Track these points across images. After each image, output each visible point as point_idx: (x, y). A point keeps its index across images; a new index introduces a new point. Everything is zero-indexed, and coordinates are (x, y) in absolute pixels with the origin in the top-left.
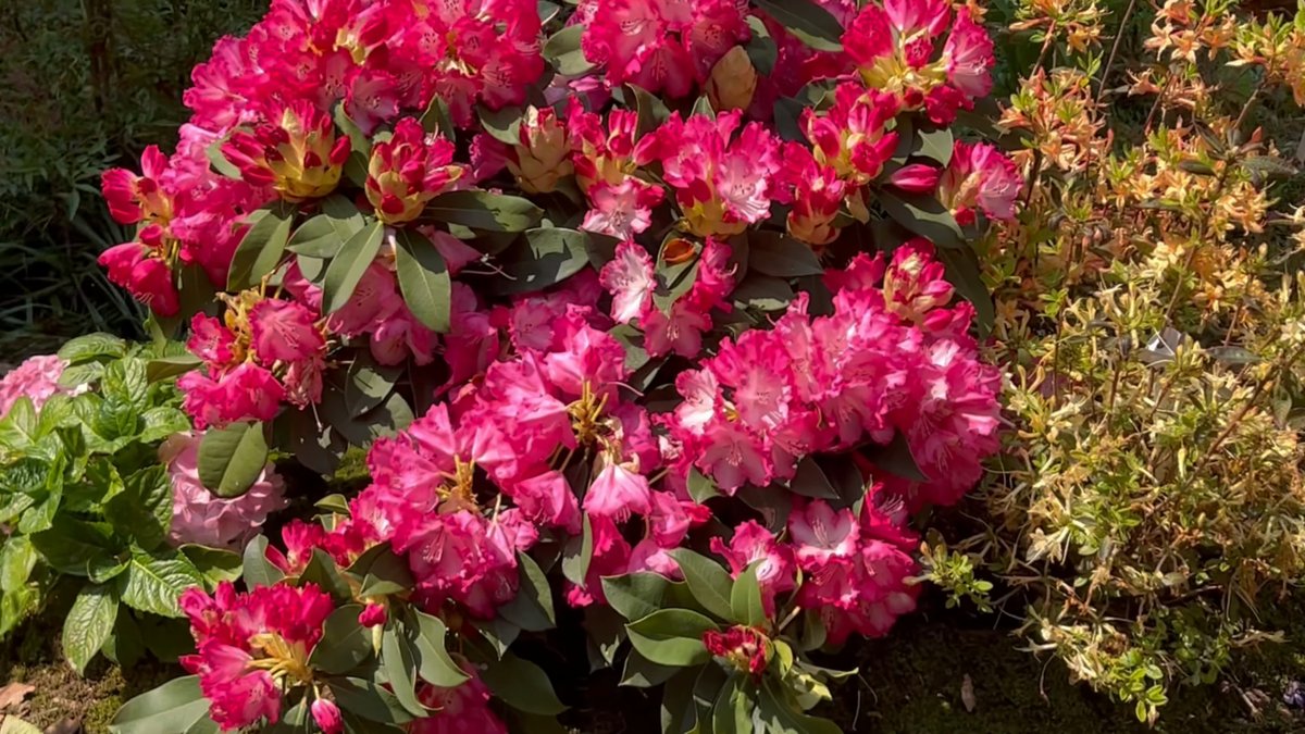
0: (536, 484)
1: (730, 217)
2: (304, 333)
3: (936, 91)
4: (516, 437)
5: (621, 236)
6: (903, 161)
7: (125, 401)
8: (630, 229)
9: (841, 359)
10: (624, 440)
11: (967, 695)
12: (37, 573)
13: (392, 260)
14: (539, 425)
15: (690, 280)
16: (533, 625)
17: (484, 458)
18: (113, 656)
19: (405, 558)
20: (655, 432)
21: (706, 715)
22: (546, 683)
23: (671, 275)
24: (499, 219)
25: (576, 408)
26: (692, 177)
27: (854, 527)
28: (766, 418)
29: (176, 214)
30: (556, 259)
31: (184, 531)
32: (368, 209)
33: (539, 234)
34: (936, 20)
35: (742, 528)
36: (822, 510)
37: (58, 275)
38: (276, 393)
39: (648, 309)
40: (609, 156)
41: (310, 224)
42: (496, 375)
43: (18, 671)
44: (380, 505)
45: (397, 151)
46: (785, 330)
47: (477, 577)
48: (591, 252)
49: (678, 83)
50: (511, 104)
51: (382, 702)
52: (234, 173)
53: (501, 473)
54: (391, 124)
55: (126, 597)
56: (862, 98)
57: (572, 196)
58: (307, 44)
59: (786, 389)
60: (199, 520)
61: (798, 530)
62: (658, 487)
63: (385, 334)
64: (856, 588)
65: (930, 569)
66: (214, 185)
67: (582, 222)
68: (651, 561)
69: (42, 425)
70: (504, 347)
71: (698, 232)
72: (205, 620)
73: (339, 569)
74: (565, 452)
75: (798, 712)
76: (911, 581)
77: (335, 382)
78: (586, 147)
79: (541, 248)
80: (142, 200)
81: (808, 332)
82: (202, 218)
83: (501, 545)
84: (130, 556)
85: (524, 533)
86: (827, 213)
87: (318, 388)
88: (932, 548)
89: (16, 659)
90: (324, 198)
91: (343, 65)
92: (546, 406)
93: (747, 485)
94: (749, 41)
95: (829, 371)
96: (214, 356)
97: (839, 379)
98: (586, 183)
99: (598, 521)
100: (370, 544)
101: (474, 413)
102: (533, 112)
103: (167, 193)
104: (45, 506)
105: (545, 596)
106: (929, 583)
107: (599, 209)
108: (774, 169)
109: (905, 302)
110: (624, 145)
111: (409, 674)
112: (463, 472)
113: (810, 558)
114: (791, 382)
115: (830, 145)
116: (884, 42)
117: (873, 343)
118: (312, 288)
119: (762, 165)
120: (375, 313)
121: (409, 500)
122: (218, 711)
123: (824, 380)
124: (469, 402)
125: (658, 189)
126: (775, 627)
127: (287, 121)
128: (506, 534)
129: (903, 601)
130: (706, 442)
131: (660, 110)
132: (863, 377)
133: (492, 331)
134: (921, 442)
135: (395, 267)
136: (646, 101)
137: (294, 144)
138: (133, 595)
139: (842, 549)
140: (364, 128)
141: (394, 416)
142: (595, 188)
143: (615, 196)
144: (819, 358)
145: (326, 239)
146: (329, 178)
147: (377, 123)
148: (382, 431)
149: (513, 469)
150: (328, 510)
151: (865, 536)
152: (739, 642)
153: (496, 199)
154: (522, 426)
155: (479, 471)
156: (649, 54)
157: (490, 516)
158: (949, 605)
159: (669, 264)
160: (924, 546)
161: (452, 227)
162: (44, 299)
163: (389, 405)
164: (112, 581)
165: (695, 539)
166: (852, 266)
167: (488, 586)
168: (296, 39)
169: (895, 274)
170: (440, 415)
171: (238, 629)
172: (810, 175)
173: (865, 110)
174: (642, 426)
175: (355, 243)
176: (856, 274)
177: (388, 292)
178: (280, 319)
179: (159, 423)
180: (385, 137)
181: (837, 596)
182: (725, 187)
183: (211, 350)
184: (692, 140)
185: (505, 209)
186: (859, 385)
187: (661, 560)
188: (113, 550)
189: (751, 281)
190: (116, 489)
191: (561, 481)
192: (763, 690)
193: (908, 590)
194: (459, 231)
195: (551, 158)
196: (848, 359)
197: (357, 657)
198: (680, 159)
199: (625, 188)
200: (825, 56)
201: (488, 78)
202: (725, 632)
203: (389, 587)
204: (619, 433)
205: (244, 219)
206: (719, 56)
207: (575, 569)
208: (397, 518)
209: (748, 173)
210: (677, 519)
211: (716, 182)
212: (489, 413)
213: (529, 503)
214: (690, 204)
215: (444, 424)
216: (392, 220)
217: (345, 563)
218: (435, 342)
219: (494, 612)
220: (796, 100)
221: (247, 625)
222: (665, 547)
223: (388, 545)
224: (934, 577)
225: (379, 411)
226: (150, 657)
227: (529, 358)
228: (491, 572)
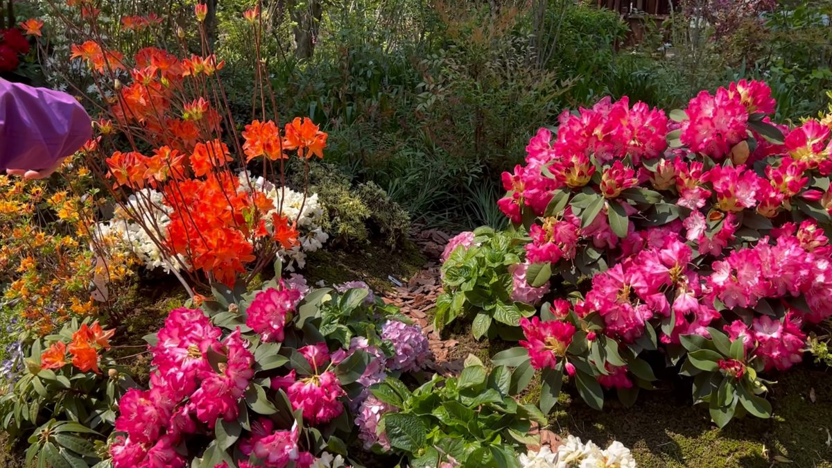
0: (655, 297)
1: (739, 205)
2: (571, 234)
3: (823, 162)
4: (648, 279)
5: (692, 208)
6: (807, 188)
7: (499, 250)
8: (696, 206)
9: (782, 263)
10: (689, 284)
11: (812, 396)
12: (465, 304)
13: (606, 210)
14: (658, 275)
15: (720, 226)
16: (648, 348)
17: (636, 285)
18: (486, 335)
19: (603, 318)
20: (700, 282)
21: (715, 391)
22: (650, 369)
23: (712, 224)
24: (647, 199)
25: (671, 271)
26: (725, 188)
27: (780, 327)
28: (749, 282)
29: (526, 189)
30: (666, 215)
31: (516, 297)
32: (599, 192)
33: (660, 205)
34: (824, 135)
35: (735, 322)
36: (766, 319)
37: (457, 203)
38: (559, 253)
39: (703, 236)
40: (690, 178)
41: (578, 196)
42: (642, 255)
43: (453, 335)
44: (597, 298)
45: (614, 172)
46: (759, 249)
47: (630, 328)
48: (680, 213)
49: (718, 153)
50: (654, 157)
51: (589, 367)
52: (552, 177)
53: (641, 291)
54: (610, 163)
55: (494, 316)
56: (793, 163)
57: (674, 193)
58: (583, 132)
59: (758, 272)
60: (521, 294)
61: (756, 326)
62: (700, 303)
63: (601, 236)
64: (779, 350)
65: (810, 347)
66: (541, 180)
67: (677, 202)
68: (697, 330)
69: (468, 255)
70: (645, 245)
71: (723, 209)
72: (529, 329)
73: (579, 318)
74: (666, 285)
75: (752, 393)
76: (803, 351)
77: (580, 252)
78: (681, 175)
79: (660, 210)
80: (514, 183)
81: (769, 251)
82: (535, 191)
83: (639, 317)
84: (496, 303)
85: (647, 314)
86: (775, 206)
87: (575, 253)
88: (812, 339)
89: (453, 332)
90: (583, 187)
91: (595, 140)
92: (661, 269)
93: (737, 307)
94: (748, 139)
95: (776, 267)
96: (538, 239)
97: (781, 270)
98: (680, 188)
99: (678, 313)
100: (592, 311)
101: (632, 268)
102: (663, 161)
103: (523, 181)
104: (470, 282)
105: (654, 338)
106: (809, 352)
107: (684, 198)
108: (758, 188)
109: (807, 243)
110: (697, 175)
111: (602, 359)
112: (626, 289)
113: (761, 337)
114: (760, 270)
115: (779, 180)
116: (803, 142)
117: (796, 258)
118: (575, 218)
119: (754, 186)
120: (598, 228)
121: (607, 297)
122: (534, 361)
123: (774, 270)
124: (629, 264)
125: (709, 192)
126: (746, 361)
127: (574, 159)
128: (640, 313)
129: (797, 358)
130: (723, 288)
131: (711, 163)
132: (790, 270)
133: (641, 239)
134: (810, 297)
135: (608, 213)
136: (706, 159)
137: (576, 167)
138: (497, 316)
139: (775, 335)
140: (600, 163)
141: (600, 266)
142: (684, 190)
143: (692, 193)
144: (773, 262)
145: (583, 202)
146: (585, 180)
147: (605, 162)
148: (596, 271)
149: (646, 290)
150: (574, 297)
151: (785, 331)
152: (733, 365)
153: (645, 191)
154: (652, 275)
155: (632, 289)
156: (708, 142)
157: (635, 306)
158: (815, 362)
159: (711, 220)
160: (809, 338)
161: (628, 200)
162: (452, 211)
163: (599, 262)
164: (490, 311)
165: (714, 324)
166: (784, 227)
167: (632, 332)
168: (580, 131)
169: (803, 232)
170: (619, 268)
171: (540, 334)
172: (770, 191)
173: (794, 168)
174: (696, 279)
175: (594, 204)
176: (785, 230)
177: (604, 222)
178: (564, 228)
179: (510, 259)
180: (607, 167)
181: (771, 352)
182: (738, 193)
183: (537, 237)
184: (725, 175)
185: (649, 195)
186: (789, 273)
187: (701, 330)
188: (491, 300)
189: (743, 229)
190: (495, 280)
191: (664, 297)
192: (738, 384)
193: (800, 354)
194: (631, 202)
195: (668, 177)
196: (786, 263)
197: (583, 350)
198: (721, 181)
199: (695, 191)
200: (775, 146)
201: (647, 148)
202: (728, 361)
203: (597, 327)
204: (687, 282)
205: (551, 192)
206: (736, 144)
207: (667, 330)
208: (602, 303)
209: (748, 188)
210: (708, 316)
211: (735, 191)
212: (639, 269)
213: (651, 303)
214: (722, 198)
215: (620, 271)
216: (608, 196)
217: (582, 316)
218: (617, 241)
219: (634, 341)
220: (762, 162)
221: (543, 333)
222: (703, 325)
223: (598, 312)
224: (812, 351)
225: (595, 264)
226: (499, 337)
227: (654, 250)
228: (635, 328)
